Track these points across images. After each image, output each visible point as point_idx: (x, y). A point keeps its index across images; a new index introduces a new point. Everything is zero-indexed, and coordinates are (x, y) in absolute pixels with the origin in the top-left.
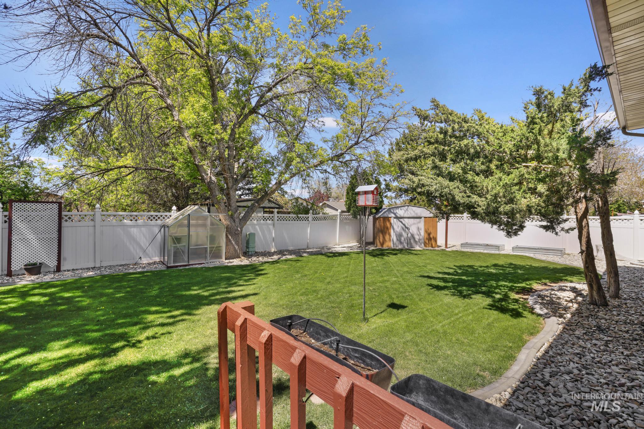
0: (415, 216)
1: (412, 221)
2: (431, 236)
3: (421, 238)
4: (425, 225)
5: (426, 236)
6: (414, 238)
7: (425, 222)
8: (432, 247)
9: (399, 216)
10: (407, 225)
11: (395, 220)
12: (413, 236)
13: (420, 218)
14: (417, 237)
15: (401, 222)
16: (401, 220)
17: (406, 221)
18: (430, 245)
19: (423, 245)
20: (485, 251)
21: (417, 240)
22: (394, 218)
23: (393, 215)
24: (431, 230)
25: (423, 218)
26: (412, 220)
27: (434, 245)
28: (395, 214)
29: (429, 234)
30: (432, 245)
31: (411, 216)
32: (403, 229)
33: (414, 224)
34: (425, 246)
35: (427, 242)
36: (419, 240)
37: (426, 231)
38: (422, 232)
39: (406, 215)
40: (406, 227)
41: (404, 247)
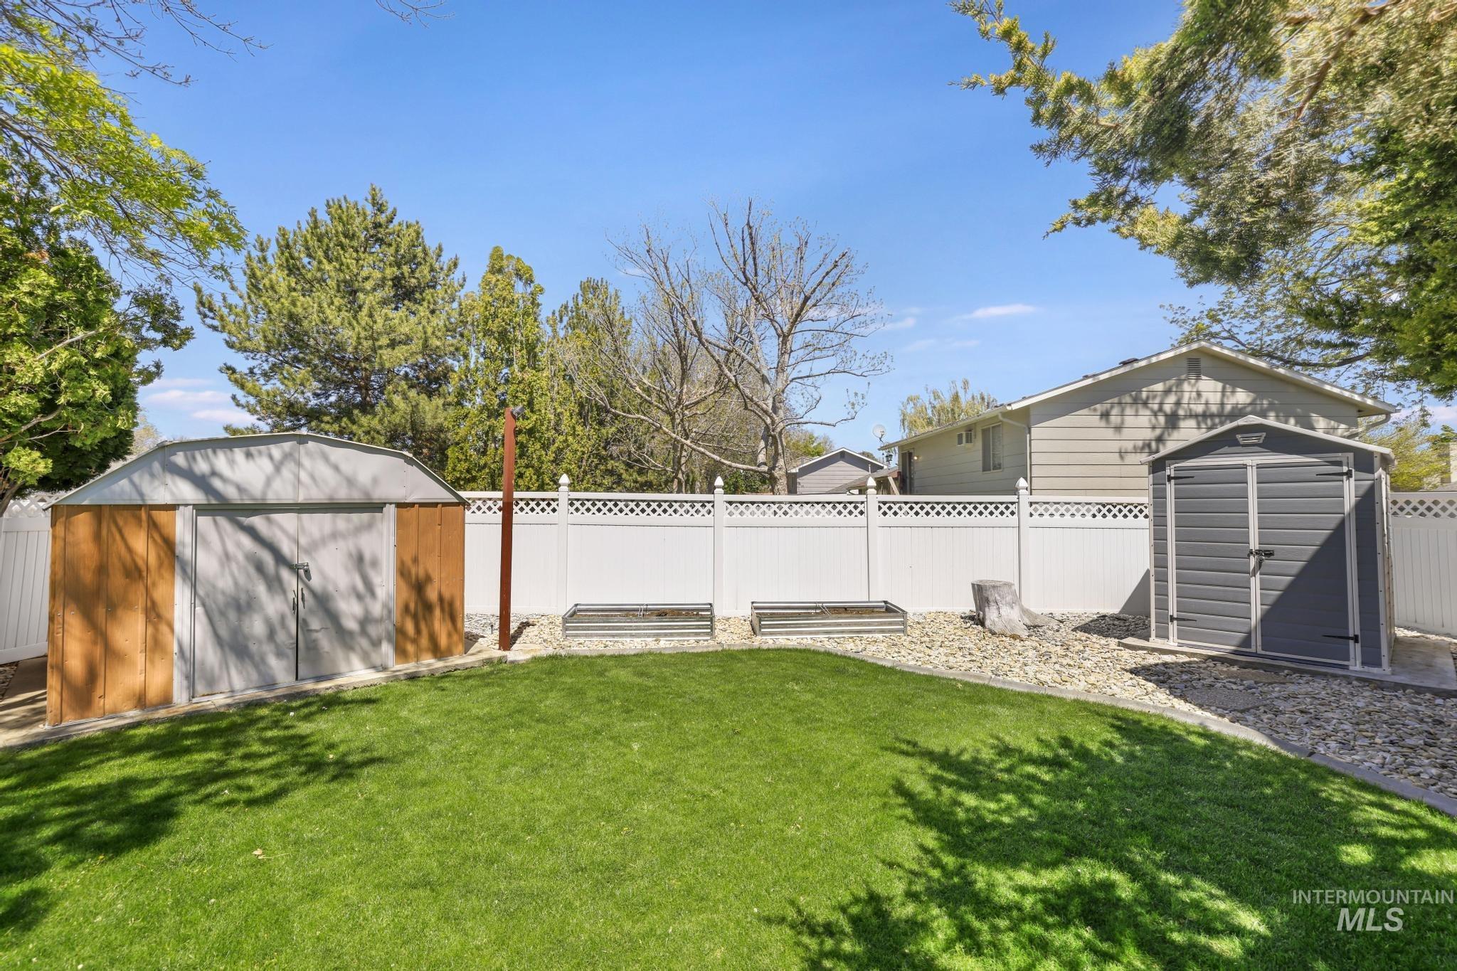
0: (343, 495)
1: (318, 524)
2: (432, 594)
3: (377, 609)
4: (400, 544)
5: (407, 594)
6: (333, 618)
7: (401, 523)
8: (437, 652)
9: (231, 493)
10: (287, 548)
11: (205, 522)
12: (323, 602)
13: (377, 507)
14: (349, 610)
15: (252, 532)
16: (257, 521)
17: (284, 528)
18: (424, 641)
19: (387, 649)
20: (664, 644)
21: (351, 625)
22: (200, 510)
23: (187, 492)
24: (431, 565)
25: (391, 510)
26: (327, 517)
27: (443, 641)
28: (201, 482)
29: (419, 587)
30: (433, 640)
31: (317, 495)
32: (260, 568)
33: (335, 535)
34: (401, 653)
35: (410, 627)
36: (365, 621)
37: (403, 572)
38: (386, 583)
39: (282, 491)
40: (280, 558)
41: (270, 685)
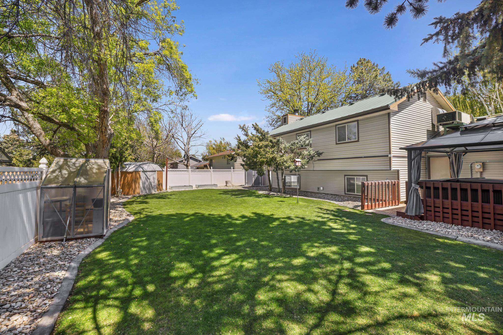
0: (153, 170)
1: (151, 173)
2: (160, 183)
3: (155, 184)
4: (157, 176)
5: (158, 183)
6: (151, 185)
7: (157, 174)
9: (144, 170)
10: (148, 176)
11: (142, 173)
12: (151, 183)
13: (155, 171)
14: (153, 184)
15: (145, 174)
17: (148, 174)
19: (156, 189)
23: (141, 170)
24: (160, 179)
25: (157, 171)
28: (142, 168)
30: (160, 189)
31: (151, 170)
32: (146, 179)
33: (152, 175)
35: (158, 187)
36: (154, 186)
37: (158, 180)
38: (156, 181)
39: (148, 169)
40: (148, 178)
41: (146, 193)
